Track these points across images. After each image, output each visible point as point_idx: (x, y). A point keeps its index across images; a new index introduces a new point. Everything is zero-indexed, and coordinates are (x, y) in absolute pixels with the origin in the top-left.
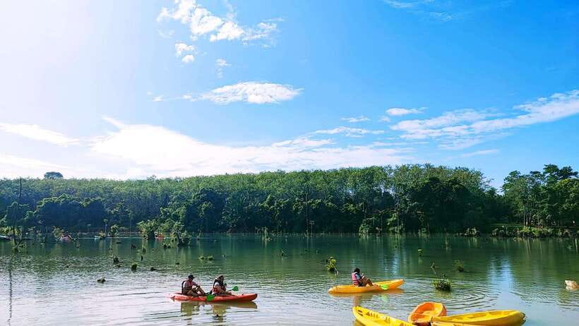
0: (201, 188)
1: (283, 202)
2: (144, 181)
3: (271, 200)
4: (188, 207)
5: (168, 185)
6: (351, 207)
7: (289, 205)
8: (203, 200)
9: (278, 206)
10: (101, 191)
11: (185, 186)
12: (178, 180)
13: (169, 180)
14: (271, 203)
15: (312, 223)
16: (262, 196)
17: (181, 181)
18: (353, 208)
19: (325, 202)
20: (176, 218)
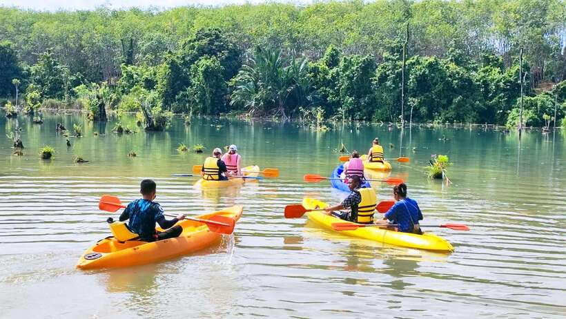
0: (197, 28)
1: (358, 59)
2: (88, 13)
3: (332, 56)
4: (173, 65)
5: (135, 20)
6: (495, 74)
7: (368, 67)
8: (202, 52)
9: (346, 68)
10: (11, 29)
11: (166, 25)
12: (155, 12)
13: (136, 11)
14: (333, 62)
15: (413, 102)
16: (317, 45)
17: (160, 14)
18: (498, 76)
19: (442, 62)
20: (150, 84)
